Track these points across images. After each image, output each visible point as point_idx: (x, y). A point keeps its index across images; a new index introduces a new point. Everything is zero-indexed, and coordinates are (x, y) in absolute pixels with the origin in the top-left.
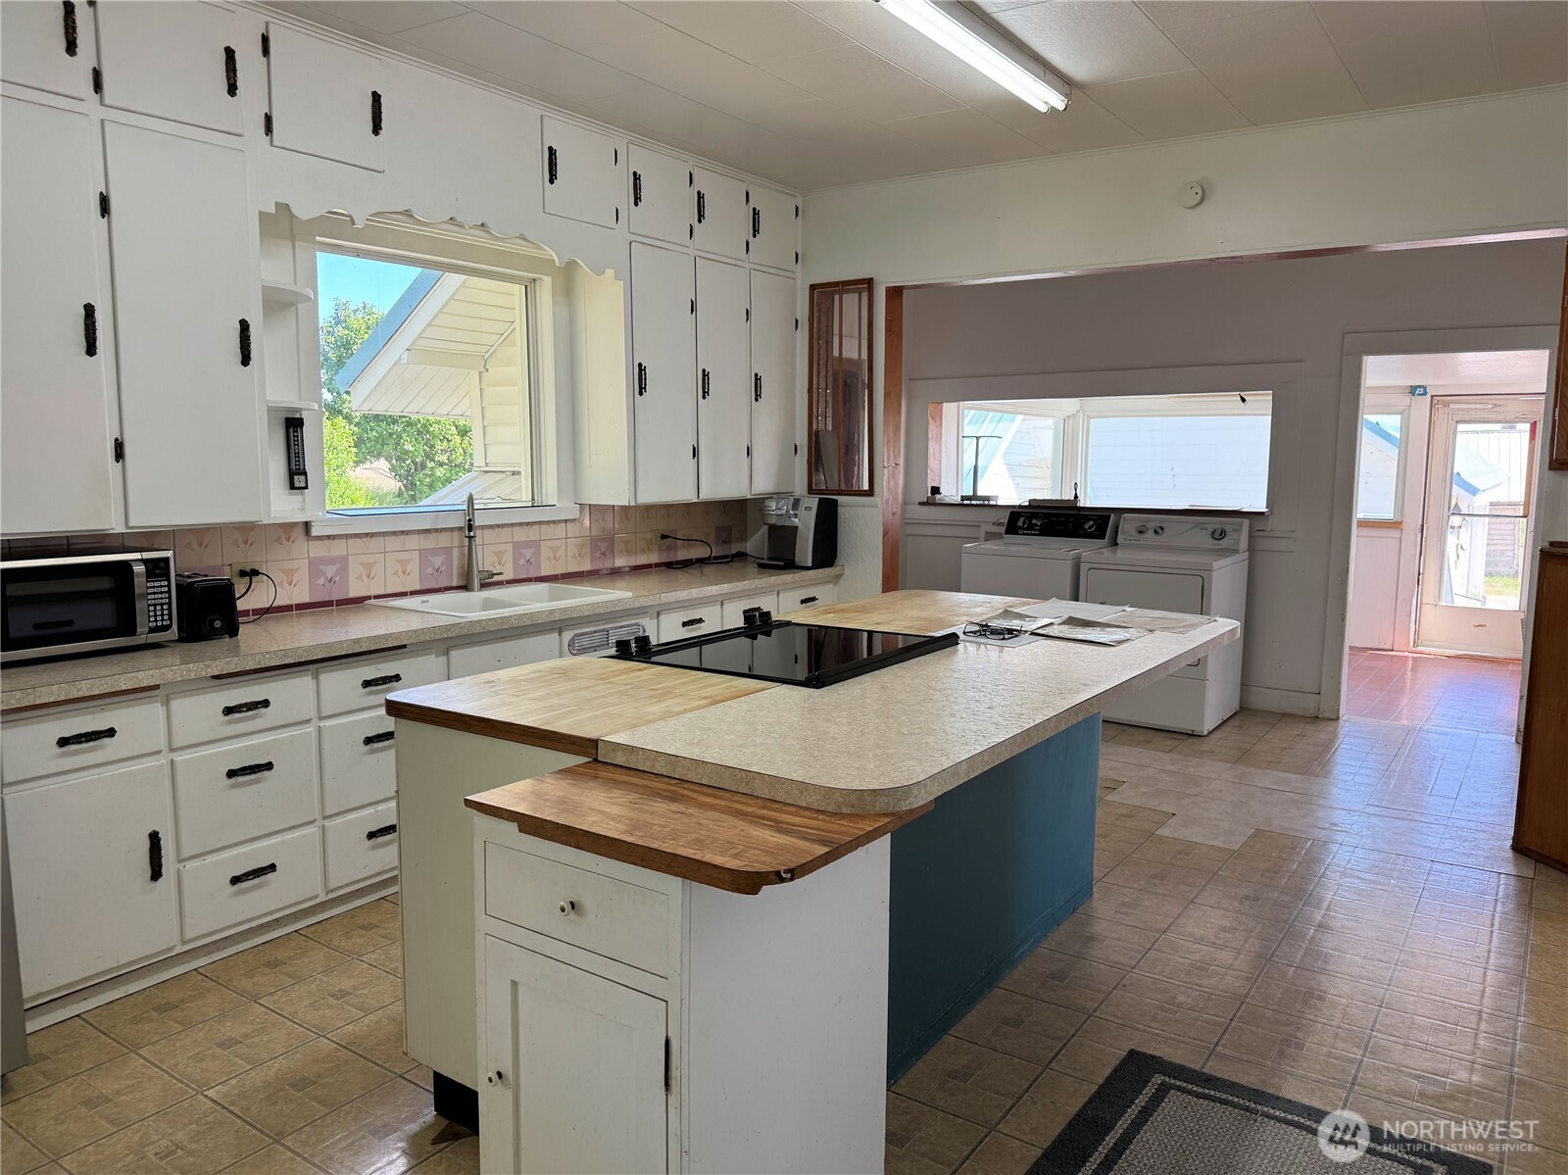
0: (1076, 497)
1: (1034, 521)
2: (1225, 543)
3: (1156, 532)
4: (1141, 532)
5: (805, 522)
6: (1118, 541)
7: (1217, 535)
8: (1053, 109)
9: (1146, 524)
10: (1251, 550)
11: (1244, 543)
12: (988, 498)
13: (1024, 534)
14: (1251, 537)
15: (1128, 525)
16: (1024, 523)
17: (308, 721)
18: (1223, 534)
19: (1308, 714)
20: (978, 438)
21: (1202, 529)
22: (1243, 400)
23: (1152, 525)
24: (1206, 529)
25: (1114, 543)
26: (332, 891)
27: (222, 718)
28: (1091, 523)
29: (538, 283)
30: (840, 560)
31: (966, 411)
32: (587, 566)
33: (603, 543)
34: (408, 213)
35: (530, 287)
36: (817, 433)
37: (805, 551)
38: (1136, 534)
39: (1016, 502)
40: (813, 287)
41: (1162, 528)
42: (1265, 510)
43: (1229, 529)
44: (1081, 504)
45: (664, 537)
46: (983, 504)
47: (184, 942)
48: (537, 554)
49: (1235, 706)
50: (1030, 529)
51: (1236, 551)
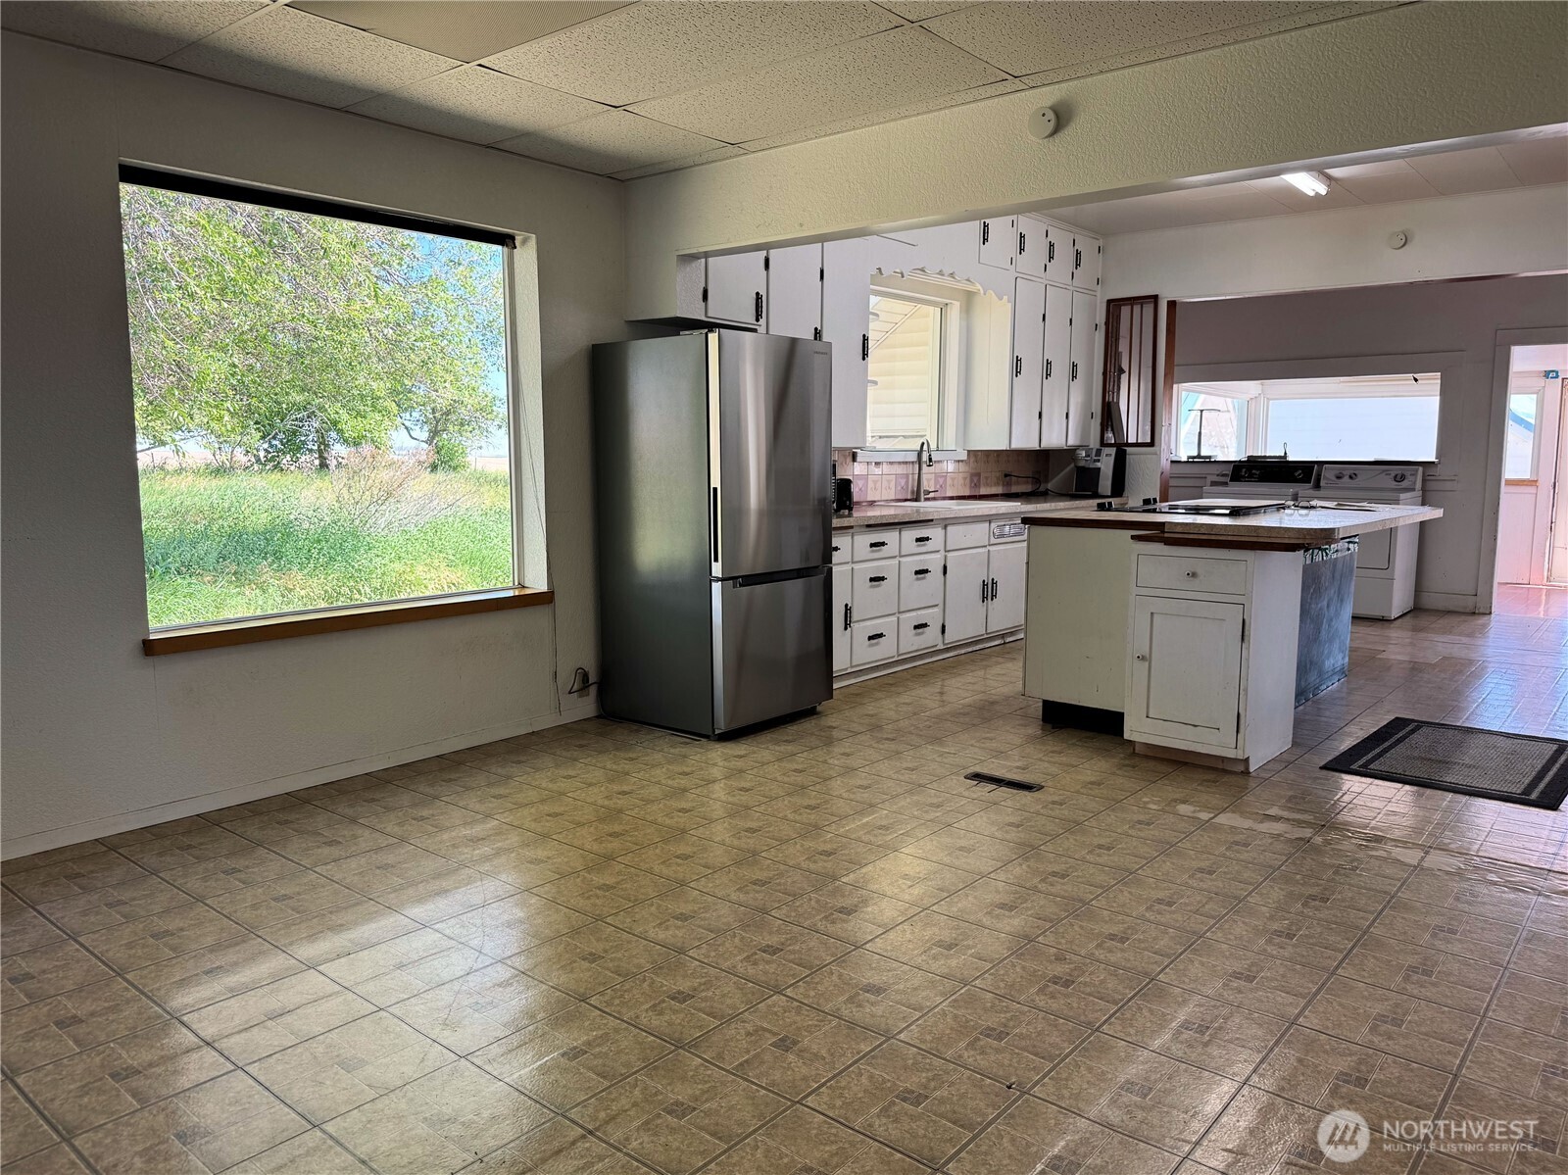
0: (1285, 453)
1: (1254, 471)
2: (1405, 484)
3: (1351, 477)
4: (1339, 478)
5: (1106, 465)
6: (1322, 484)
7: (1398, 478)
8: (1317, 194)
9: (1343, 471)
10: (1424, 490)
11: (1419, 485)
12: (1210, 457)
13: (1246, 481)
14: (1424, 481)
15: (1328, 474)
16: (1245, 473)
17: (895, 557)
18: (1403, 478)
19: (1468, 610)
20: (1202, 411)
21: (1386, 475)
22: (1416, 380)
23: (1347, 473)
24: (1390, 473)
25: (1317, 486)
26: (902, 654)
27: (869, 549)
28: (1299, 472)
29: (949, 306)
30: (1125, 494)
31: (1184, 393)
32: (967, 493)
33: (975, 478)
34: (922, 270)
35: (943, 309)
36: (1109, 403)
37: (1105, 484)
38: (1334, 479)
39: (1233, 457)
40: (1109, 302)
41: (1355, 474)
42: (1433, 459)
43: (1407, 474)
44: (1290, 458)
45: (1006, 476)
46: (1208, 461)
47: (852, 667)
48: (945, 481)
49: (1410, 605)
50: (1250, 477)
51: (1414, 490)
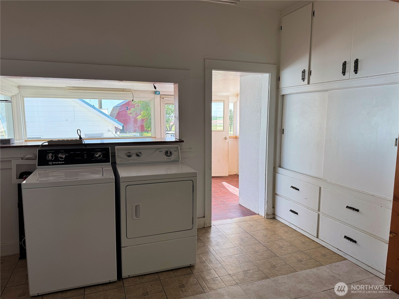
1: (58, 155)
3: (137, 155)
4: (129, 156)
6: (117, 163)
7: (168, 154)
9: (131, 151)
13: (53, 164)
15: (120, 153)
16: (52, 157)
18: (171, 153)
19: (201, 227)
21: (160, 152)
23: (134, 152)
24: (162, 151)
25: (115, 164)
28: (99, 153)
38: (126, 158)
41: (140, 153)
50: (56, 161)
